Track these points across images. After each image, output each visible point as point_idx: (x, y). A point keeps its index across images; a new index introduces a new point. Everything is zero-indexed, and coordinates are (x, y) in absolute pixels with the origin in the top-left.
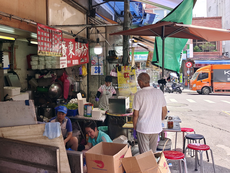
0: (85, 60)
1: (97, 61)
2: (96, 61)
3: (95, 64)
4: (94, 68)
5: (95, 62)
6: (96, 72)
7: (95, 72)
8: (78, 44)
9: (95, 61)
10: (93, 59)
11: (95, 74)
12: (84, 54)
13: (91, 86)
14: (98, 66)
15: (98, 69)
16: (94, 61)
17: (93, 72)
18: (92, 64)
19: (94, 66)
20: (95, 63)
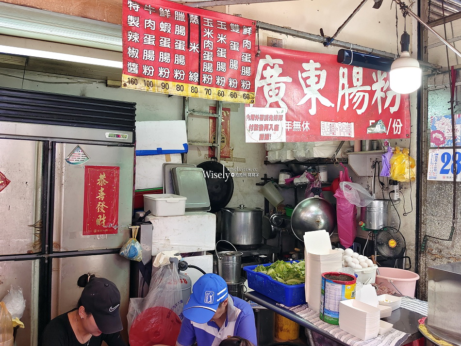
0: (391, 128)
1: (449, 135)
2: (446, 135)
3: (443, 142)
4: (440, 157)
5: (445, 138)
6: (447, 172)
7: (443, 171)
8: (354, 73)
9: (443, 134)
10: (438, 126)
11: (441, 178)
12: (386, 106)
13: (427, 217)
14: (451, 151)
15: (451, 162)
16: (439, 132)
17: (435, 170)
18: (432, 145)
19: (441, 152)
20: (442, 139)
